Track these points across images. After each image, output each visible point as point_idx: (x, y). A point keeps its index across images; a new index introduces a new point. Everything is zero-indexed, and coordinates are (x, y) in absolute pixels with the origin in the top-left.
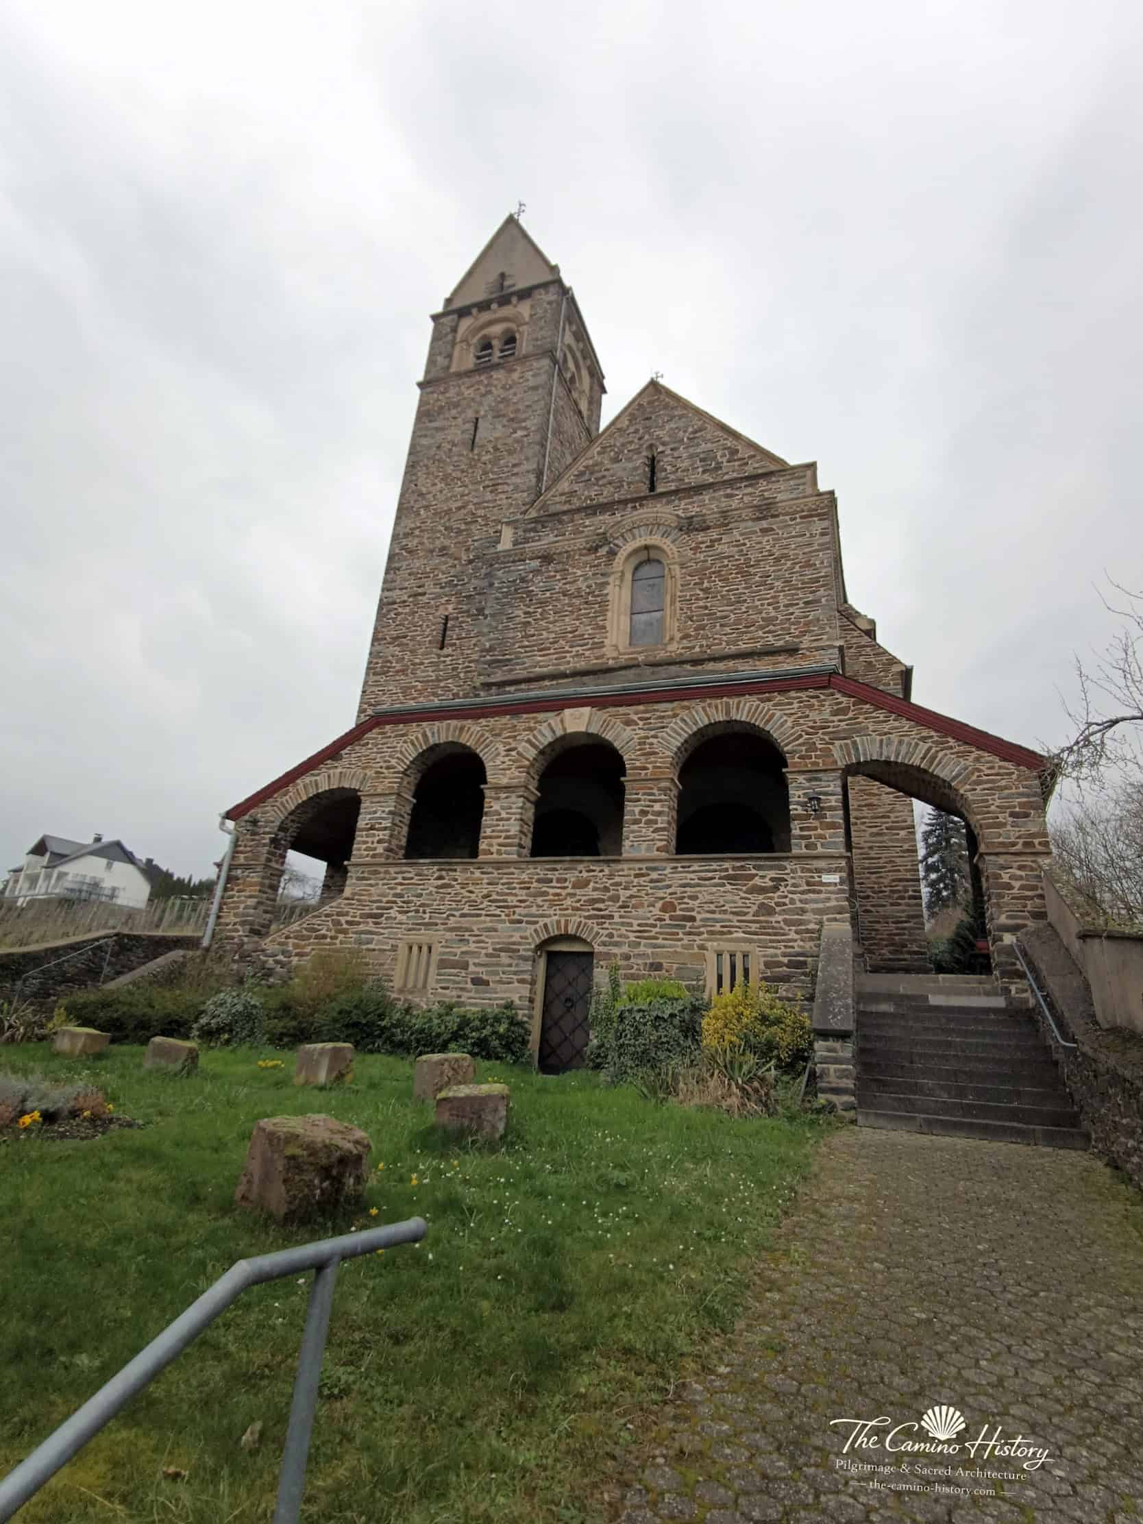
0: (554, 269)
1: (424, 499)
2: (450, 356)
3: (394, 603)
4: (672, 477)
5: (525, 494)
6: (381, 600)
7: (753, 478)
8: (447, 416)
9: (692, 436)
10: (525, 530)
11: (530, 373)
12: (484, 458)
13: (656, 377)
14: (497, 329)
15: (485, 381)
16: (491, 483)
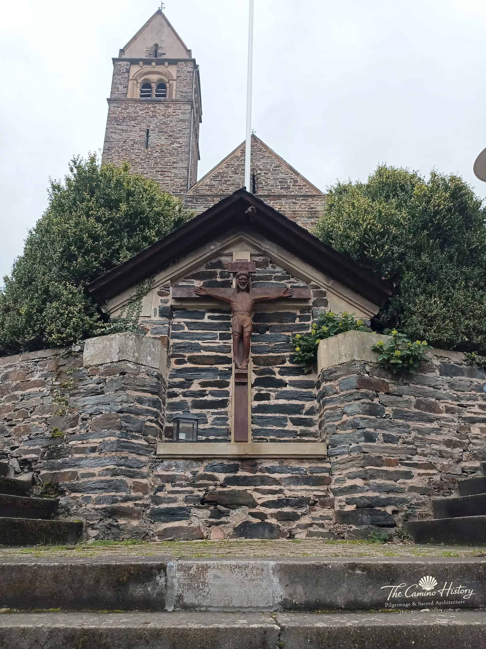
0: (189, 52)
2: (127, 87)
4: (265, 188)
5: (182, 180)
7: (306, 197)
8: (128, 124)
9: (274, 168)
10: (186, 201)
11: (180, 111)
12: (155, 154)
13: (254, 133)
14: (154, 78)
15: (152, 109)
16: (160, 170)
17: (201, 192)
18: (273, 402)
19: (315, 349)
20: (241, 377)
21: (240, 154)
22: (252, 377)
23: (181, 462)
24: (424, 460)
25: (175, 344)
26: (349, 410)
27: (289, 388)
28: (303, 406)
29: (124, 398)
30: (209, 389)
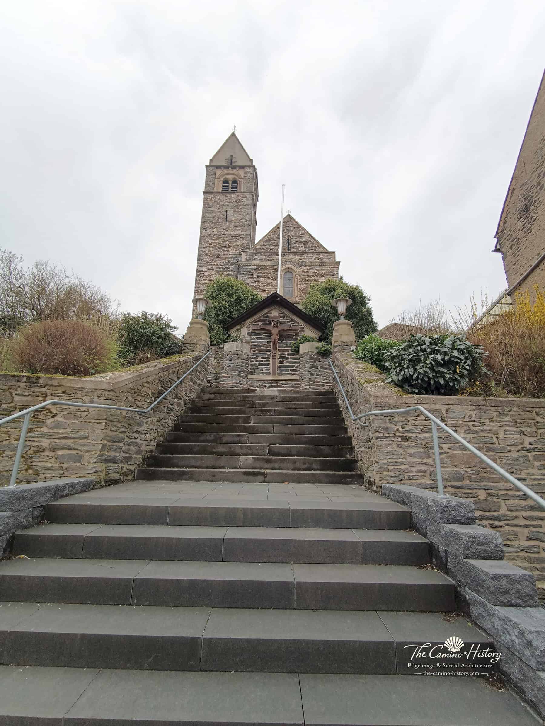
0: (251, 161)
1: (210, 236)
2: (214, 184)
3: (202, 271)
4: (295, 247)
5: (247, 242)
6: (197, 270)
7: (319, 253)
8: (215, 207)
9: (301, 235)
10: (249, 255)
11: (245, 199)
12: (231, 226)
13: (290, 213)
14: (230, 177)
15: (229, 197)
16: (234, 236)
17: (258, 250)
18: (284, 364)
19: (299, 347)
20: (274, 357)
22: (278, 356)
23: (255, 381)
24: (329, 381)
25: (252, 345)
26: (306, 366)
27: (290, 360)
28: (294, 366)
29: (238, 361)
30: (264, 360)
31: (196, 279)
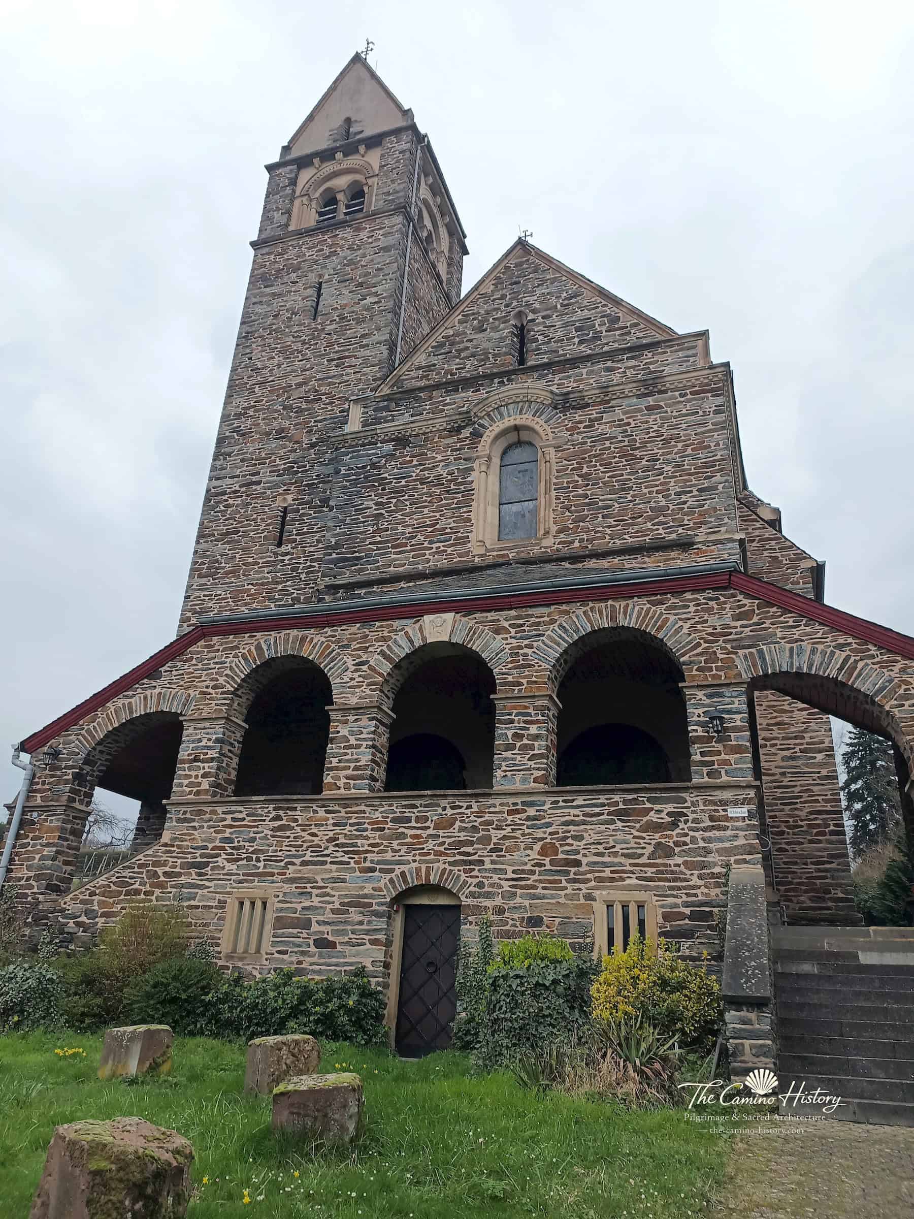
0: (408, 114)
1: (259, 374)
2: (289, 212)
3: (224, 493)
4: (544, 348)
5: (377, 368)
6: (208, 490)
7: (637, 350)
8: (285, 280)
9: (566, 302)
10: (375, 410)
11: (381, 232)
12: (328, 328)
14: (342, 182)
15: (329, 241)
16: (336, 356)
17: (408, 385)
21: (492, 287)
31: (202, 524)
